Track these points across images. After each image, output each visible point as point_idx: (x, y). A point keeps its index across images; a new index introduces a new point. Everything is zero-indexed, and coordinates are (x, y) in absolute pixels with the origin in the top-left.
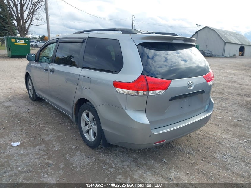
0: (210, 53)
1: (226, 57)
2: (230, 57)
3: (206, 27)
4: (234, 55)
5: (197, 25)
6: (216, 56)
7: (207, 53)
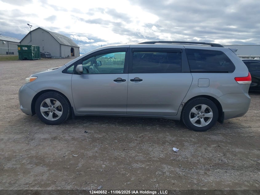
0: (49, 55)
1: (63, 58)
2: (66, 58)
3: (39, 28)
4: (68, 56)
5: (29, 25)
6: (54, 57)
7: (47, 55)
